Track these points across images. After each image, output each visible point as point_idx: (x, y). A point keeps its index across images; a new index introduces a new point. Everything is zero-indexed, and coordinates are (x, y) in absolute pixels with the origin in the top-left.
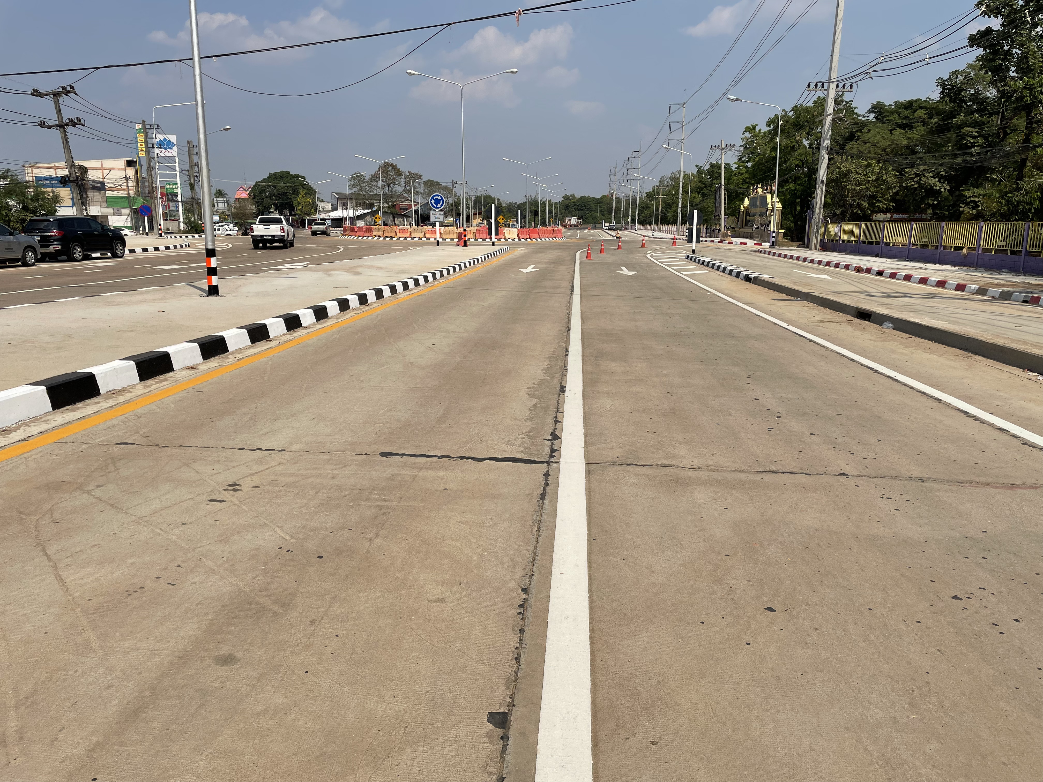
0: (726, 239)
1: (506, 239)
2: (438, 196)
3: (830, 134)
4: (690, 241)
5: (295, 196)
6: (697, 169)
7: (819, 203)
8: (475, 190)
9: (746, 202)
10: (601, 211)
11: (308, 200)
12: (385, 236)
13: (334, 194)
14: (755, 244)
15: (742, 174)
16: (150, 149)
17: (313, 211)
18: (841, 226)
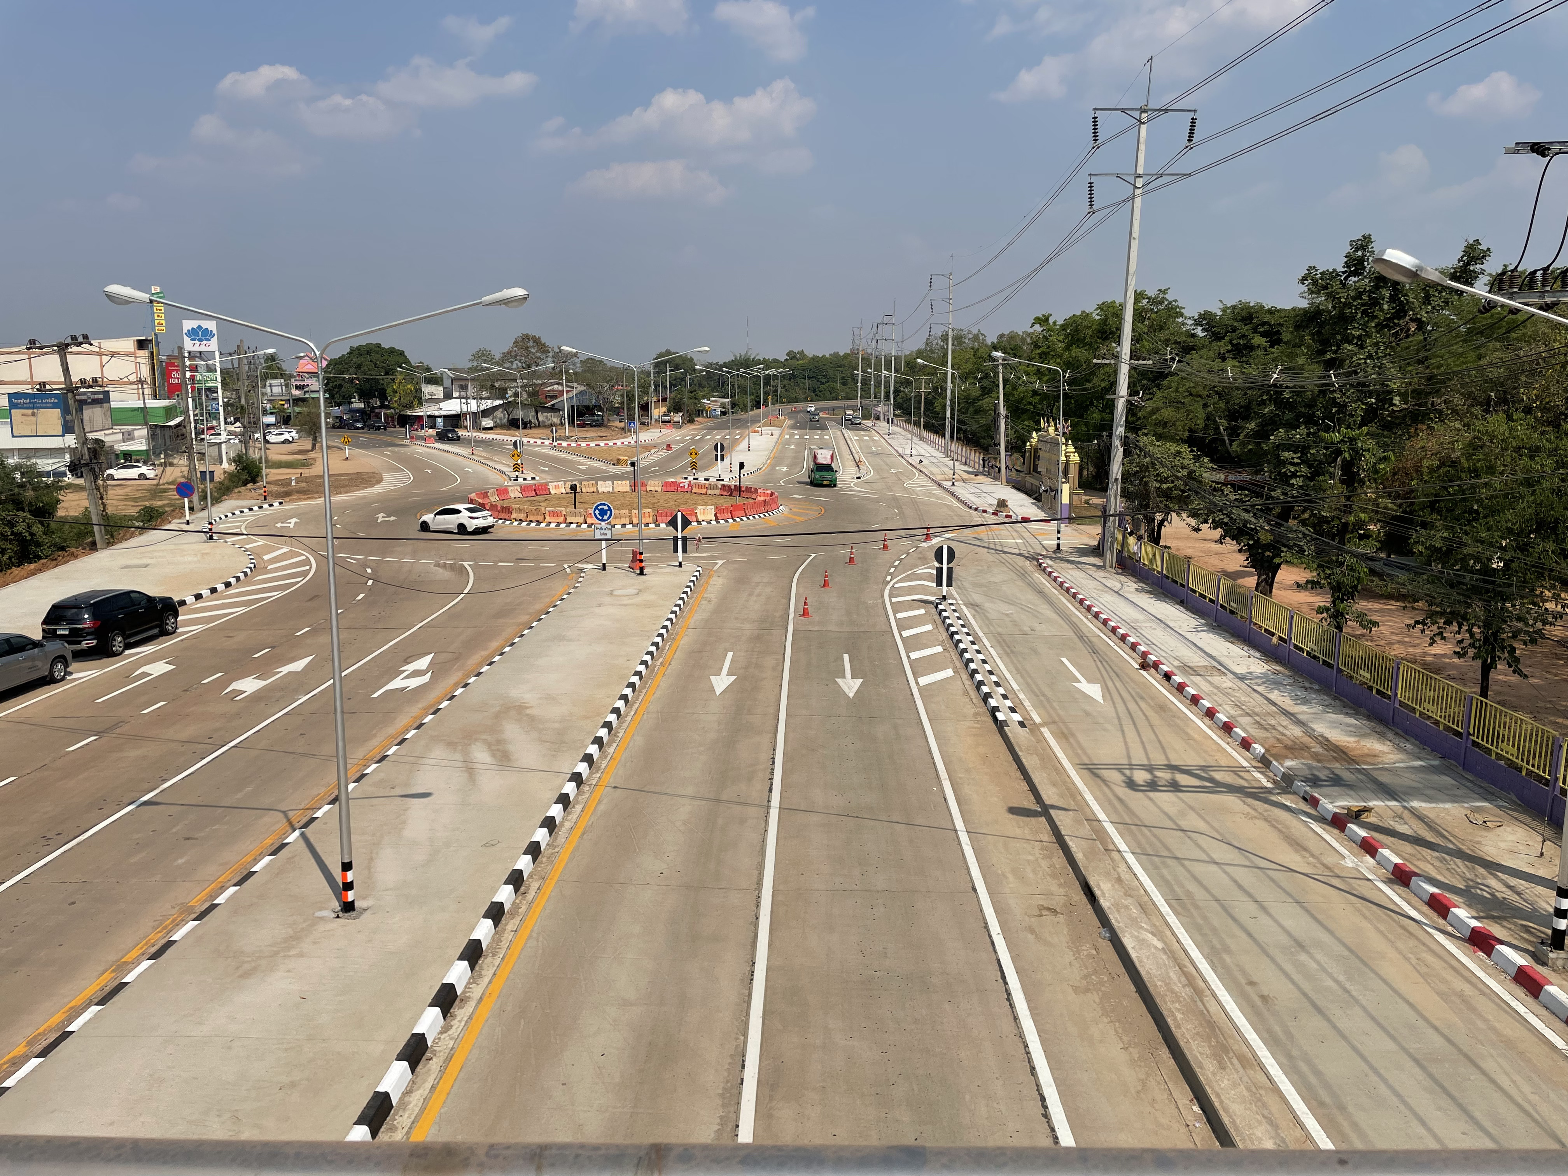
0: (1002, 509)
1: (699, 523)
2: (604, 505)
3: (1124, 419)
4: (939, 583)
5: (389, 380)
7: (1113, 508)
9: (1035, 438)
11: (409, 386)
12: (529, 519)
17: (416, 402)
18: (1141, 544)
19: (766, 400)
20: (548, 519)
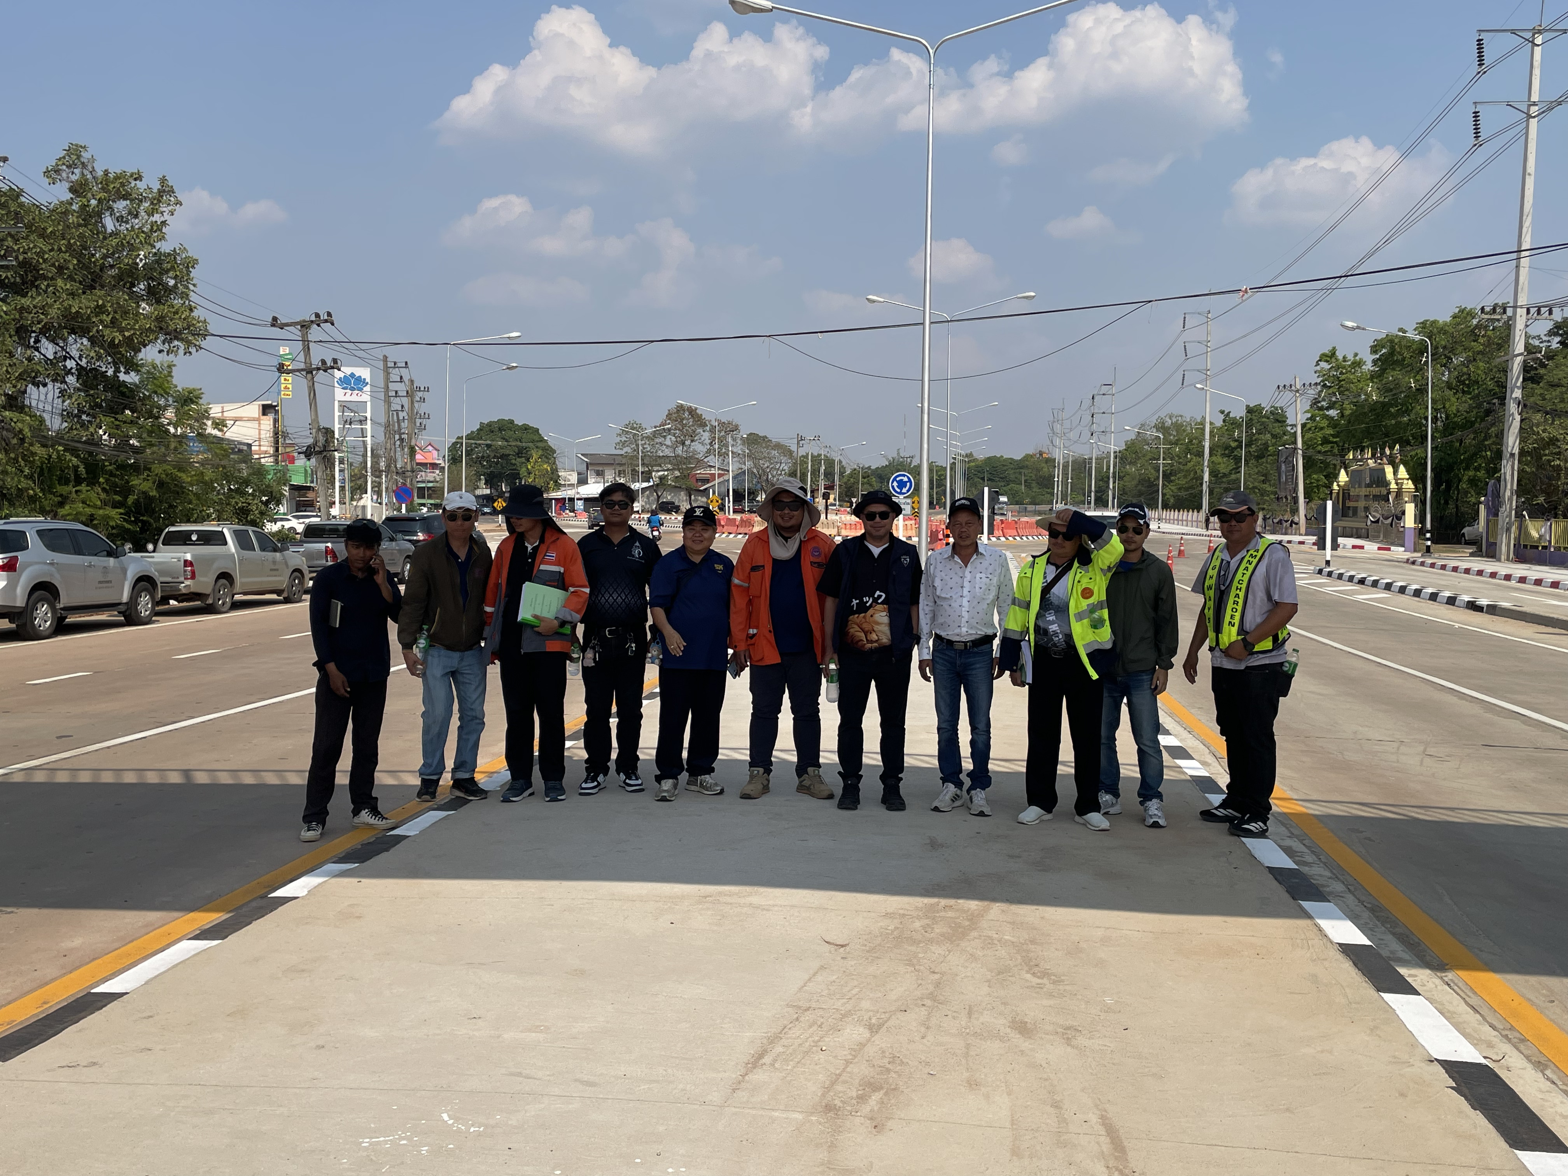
3: (1521, 381)
4: (1322, 547)
5: (523, 460)
6: (1222, 417)
7: (1509, 487)
8: (827, 449)
9: (1343, 477)
10: (1026, 481)
11: (545, 466)
13: (580, 455)
14: (1379, 549)
15: (1322, 429)
16: (392, 398)
17: (552, 484)
18: (1551, 525)
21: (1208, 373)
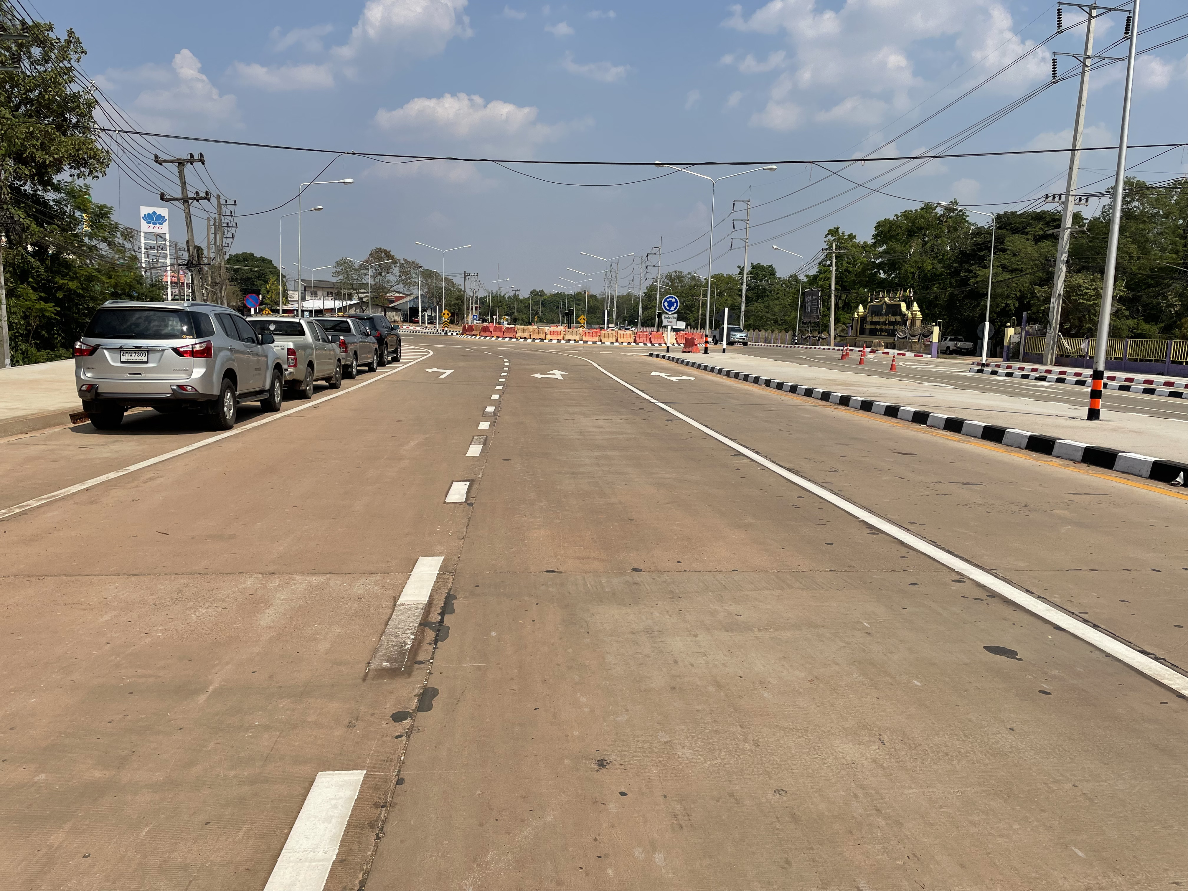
3: (1068, 247)
5: (263, 281)
7: (1055, 317)
9: (861, 309)
11: (279, 287)
17: (284, 301)
18: (1089, 341)
19: (533, 319)
20: (549, 337)
21: (747, 241)
